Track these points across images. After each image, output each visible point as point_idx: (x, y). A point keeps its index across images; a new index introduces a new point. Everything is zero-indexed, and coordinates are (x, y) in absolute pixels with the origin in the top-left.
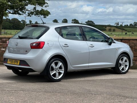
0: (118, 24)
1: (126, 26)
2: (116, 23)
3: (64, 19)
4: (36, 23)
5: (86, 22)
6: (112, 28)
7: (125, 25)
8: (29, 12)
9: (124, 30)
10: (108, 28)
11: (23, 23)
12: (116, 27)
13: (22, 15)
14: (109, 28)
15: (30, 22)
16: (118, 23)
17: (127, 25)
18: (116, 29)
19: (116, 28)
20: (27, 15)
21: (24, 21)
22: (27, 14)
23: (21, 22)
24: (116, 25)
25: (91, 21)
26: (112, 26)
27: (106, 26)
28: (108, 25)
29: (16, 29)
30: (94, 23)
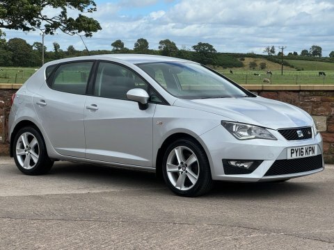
0: (273, 51)
1: (293, 56)
2: (268, 49)
3: (139, 40)
4: (71, 49)
5: (194, 47)
6: (259, 62)
7: (290, 54)
8: (48, 23)
9: (286, 64)
10: (247, 61)
11: (39, 49)
12: (269, 58)
13: (31, 31)
14: (252, 60)
15: (56, 46)
16: (273, 47)
17: (295, 53)
18: (269, 64)
19: (269, 60)
20: (44, 31)
21: (40, 46)
22: (44, 28)
23: (34, 48)
24: (267, 54)
25: (207, 45)
26: (258, 55)
27: (242, 56)
28: (249, 54)
29: (21, 66)
30: (214, 50)
